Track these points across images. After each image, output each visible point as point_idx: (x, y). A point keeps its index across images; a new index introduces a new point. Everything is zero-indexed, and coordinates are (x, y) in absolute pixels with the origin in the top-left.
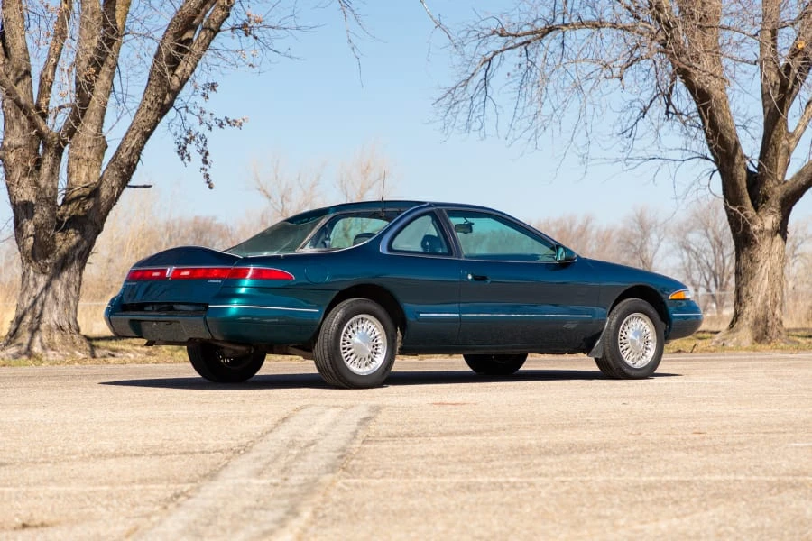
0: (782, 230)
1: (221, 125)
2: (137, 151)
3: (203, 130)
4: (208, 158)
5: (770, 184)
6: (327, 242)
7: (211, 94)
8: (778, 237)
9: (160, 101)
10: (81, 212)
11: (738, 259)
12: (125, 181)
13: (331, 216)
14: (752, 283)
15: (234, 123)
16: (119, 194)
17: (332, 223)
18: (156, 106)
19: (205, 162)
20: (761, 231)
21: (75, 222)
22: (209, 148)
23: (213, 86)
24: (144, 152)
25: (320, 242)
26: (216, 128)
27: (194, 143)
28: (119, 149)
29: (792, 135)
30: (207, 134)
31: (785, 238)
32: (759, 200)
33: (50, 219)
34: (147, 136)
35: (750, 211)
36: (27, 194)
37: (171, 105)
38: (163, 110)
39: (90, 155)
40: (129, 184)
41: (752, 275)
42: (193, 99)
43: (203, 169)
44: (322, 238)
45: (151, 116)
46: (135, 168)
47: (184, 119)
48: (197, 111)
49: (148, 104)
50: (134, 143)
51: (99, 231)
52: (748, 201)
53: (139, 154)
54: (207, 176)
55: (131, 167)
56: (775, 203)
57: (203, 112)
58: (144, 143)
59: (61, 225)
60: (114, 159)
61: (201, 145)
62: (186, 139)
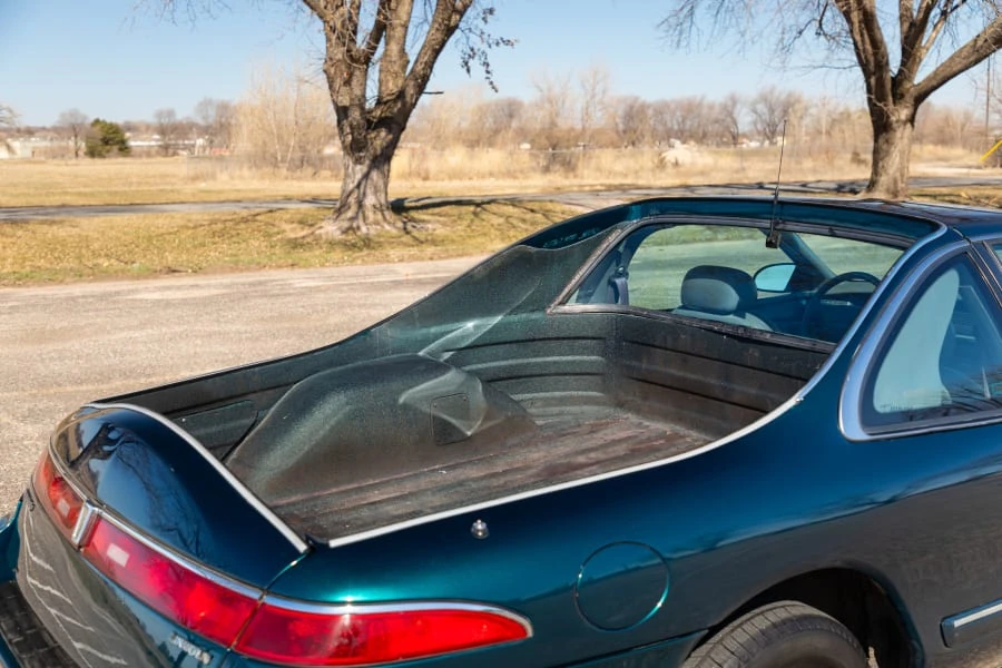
0: (912, 120)
1: (498, 44)
2: (430, 65)
3: (484, 47)
4: (490, 69)
5: (907, 85)
6: (619, 281)
7: (489, 17)
8: (909, 125)
9: (446, 22)
10: (388, 114)
11: (876, 141)
12: (421, 89)
13: (631, 225)
14: (887, 159)
15: (508, 43)
16: (417, 100)
17: (633, 241)
18: (443, 27)
19: (488, 72)
20: (897, 121)
21: (383, 122)
22: (489, 60)
23: (491, 11)
24: (436, 66)
25: (604, 282)
26: (494, 46)
27: (477, 57)
28: (416, 62)
29: (924, 47)
30: (488, 50)
31: (913, 126)
32: (898, 97)
33: (362, 121)
34: (437, 52)
35: (891, 106)
36: (345, 101)
37: (457, 27)
38: (450, 31)
39: (396, 68)
40: (426, 91)
41: (888, 153)
42: (475, 22)
43: (487, 78)
44: (610, 272)
45: (439, 36)
46: (428, 79)
47: (468, 38)
48: (478, 33)
49: (436, 26)
50: (426, 58)
51: (403, 129)
52: (890, 98)
53: (431, 68)
54: (491, 83)
55: (425, 79)
56: (909, 99)
57: (482, 33)
58: (435, 58)
59: (371, 125)
60: (412, 71)
61: (483, 59)
62: (470, 56)
